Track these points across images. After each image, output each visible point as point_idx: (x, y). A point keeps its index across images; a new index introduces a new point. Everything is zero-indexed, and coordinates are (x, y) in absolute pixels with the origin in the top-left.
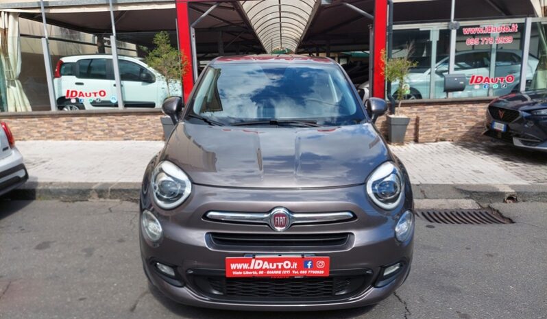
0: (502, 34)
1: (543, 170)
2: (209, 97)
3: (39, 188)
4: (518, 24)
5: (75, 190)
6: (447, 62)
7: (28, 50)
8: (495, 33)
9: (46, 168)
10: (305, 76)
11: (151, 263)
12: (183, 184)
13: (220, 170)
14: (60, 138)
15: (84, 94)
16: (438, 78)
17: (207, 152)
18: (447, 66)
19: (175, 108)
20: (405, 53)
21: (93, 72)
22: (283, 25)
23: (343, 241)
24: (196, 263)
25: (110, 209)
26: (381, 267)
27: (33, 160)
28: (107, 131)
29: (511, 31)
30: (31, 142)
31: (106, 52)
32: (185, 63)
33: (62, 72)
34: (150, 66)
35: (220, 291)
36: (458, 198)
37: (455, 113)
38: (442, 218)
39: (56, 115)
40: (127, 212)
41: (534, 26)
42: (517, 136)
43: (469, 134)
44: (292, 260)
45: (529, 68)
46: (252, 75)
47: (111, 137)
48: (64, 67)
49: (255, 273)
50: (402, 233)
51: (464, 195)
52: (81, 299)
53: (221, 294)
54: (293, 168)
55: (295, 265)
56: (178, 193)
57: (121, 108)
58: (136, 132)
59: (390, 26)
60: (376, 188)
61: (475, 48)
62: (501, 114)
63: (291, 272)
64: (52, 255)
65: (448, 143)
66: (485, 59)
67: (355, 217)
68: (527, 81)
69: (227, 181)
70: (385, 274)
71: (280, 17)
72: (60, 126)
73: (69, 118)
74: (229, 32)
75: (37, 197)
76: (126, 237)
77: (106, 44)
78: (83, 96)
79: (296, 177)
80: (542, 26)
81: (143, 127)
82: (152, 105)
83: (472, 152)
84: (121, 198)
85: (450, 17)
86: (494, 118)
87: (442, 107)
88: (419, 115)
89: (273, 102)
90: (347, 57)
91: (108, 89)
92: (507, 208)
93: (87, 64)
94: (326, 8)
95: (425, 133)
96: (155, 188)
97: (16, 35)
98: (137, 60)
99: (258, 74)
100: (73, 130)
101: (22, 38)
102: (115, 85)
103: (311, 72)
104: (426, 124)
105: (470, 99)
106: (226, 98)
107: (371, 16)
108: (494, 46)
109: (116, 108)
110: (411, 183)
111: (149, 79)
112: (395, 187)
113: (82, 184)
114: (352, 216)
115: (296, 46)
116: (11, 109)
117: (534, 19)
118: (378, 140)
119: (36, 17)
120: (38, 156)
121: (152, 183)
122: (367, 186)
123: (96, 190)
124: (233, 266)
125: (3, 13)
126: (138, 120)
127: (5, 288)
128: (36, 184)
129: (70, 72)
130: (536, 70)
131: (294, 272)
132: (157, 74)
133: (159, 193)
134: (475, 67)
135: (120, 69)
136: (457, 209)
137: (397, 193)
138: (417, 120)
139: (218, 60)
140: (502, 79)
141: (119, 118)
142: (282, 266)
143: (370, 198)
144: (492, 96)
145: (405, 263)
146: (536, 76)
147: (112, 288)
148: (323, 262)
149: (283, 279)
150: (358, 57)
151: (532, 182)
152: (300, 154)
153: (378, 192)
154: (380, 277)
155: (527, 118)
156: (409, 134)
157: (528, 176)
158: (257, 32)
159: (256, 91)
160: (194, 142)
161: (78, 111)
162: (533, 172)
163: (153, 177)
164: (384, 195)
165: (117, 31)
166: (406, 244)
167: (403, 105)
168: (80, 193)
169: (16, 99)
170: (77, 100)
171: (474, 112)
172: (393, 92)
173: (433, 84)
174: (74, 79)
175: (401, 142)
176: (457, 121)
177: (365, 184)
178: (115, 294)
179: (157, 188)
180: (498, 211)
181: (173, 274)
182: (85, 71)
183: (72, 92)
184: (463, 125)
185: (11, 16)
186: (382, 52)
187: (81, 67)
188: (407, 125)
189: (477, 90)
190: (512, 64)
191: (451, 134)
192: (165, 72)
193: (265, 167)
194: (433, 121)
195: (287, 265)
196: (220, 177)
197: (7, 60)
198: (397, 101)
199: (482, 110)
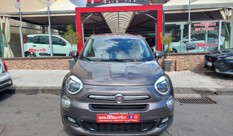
0: (210, 27)
1: (228, 82)
2: (89, 51)
3: (17, 89)
4: (216, 22)
5: (32, 89)
6: (188, 38)
7: (13, 32)
8: (207, 26)
9: (20, 81)
10: (129, 42)
11: (65, 117)
12: (79, 84)
13: (94, 79)
14: (25, 68)
15: (36, 50)
16: (184, 44)
17: (88, 72)
18: (188, 39)
19: (75, 54)
20: (170, 34)
21: (40, 41)
22: (119, 22)
23: (145, 107)
24: (84, 117)
25: (47, 97)
26: (161, 118)
27: (14, 78)
28: (45, 66)
29: (213, 25)
30: (13, 70)
31: (46, 33)
32: (79, 38)
33: (27, 41)
34: (65, 39)
35: (94, 129)
36: (193, 93)
37: (191, 59)
38: (186, 101)
39: (24, 59)
40: (54, 99)
41: (223, 23)
42: (217, 68)
43: (197, 67)
44: (124, 115)
45: (221, 40)
46: (107, 42)
47: (47, 68)
48: (28, 39)
49: (109, 121)
50: (169, 105)
51: (196, 92)
52: (35, 134)
53: (95, 130)
54: (124, 78)
55: (125, 117)
56: (77, 88)
57: (52, 56)
58: (58, 66)
59: (164, 23)
60: (158, 86)
61: (199, 32)
62: (210, 59)
63: (124, 121)
64: (22, 116)
65: (189, 71)
66: (203, 37)
67: (150, 98)
68: (221, 46)
69: (97, 83)
70: (162, 122)
71: (118, 19)
72: (26, 64)
73: (30, 60)
74: (97, 25)
75: (16, 93)
76: (54, 109)
77: (46, 30)
78: (36, 51)
79: (126, 81)
80: (226, 23)
81: (61, 64)
82: (65, 55)
83: (199, 75)
84: (51, 93)
85: (188, 19)
86: (207, 60)
87: (186, 56)
88: (176, 59)
89: (116, 53)
90: (146, 36)
91: (47, 48)
92: (213, 97)
93: (38, 38)
94: (138, 16)
95: (179, 67)
96: (68, 86)
97: (9, 26)
98: (59, 36)
99: (109, 41)
100: (31, 65)
101: (11, 27)
102: (49, 47)
103: (131, 40)
104: (179, 63)
105: (198, 53)
106: (96, 51)
107: (156, 19)
108: (207, 31)
109: (50, 56)
110: (173, 87)
111: (64, 44)
112: (166, 86)
113: (35, 87)
114: (148, 97)
115: (125, 31)
116: (5, 56)
117: (223, 20)
118: (159, 68)
119: (17, 18)
120: (16, 76)
121: (67, 84)
122: (155, 85)
123: (41, 90)
124: (100, 118)
125: (4, 17)
126: (59, 61)
127: (3, 129)
128: (16, 87)
129: (30, 41)
130: (224, 41)
131: (125, 120)
132: (67, 42)
133: (69, 88)
134: (199, 40)
135: (52, 40)
136: (193, 98)
137: (167, 88)
138: (176, 61)
139: (93, 35)
140: (210, 45)
141: (51, 60)
142: (120, 118)
143: (156, 90)
144: (207, 52)
145: (171, 117)
146: (224, 43)
147: (48, 129)
148: (137, 116)
149: (120, 124)
150: (151, 36)
151: (223, 87)
152: (127, 73)
153: (159, 88)
154: (160, 123)
155: (221, 60)
156: (172, 68)
157: (222, 84)
158: (109, 25)
159: (108, 48)
160: (83, 68)
161: (33, 57)
162: (224, 83)
163: (67, 82)
164: (162, 89)
165: (51, 24)
166: (171, 109)
167: (170, 55)
168: (34, 91)
169: (7, 52)
170: (33, 52)
171: (199, 58)
172: (165, 50)
173: (182, 47)
174: (32, 44)
175: (169, 70)
176: (192, 62)
177: (153, 84)
178: (49, 132)
179: (69, 86)
180: (210, 99)
181: (75, 122)
182: (37, 41)
183: (31, 49)
184: (195, 64)
185: (7, 18)
186: (161, 33)
187: (35, 39)
188: (171, 63)
189: (200, 49)
190: (214, 39)
191: (190, 67)
192: (71, 41)
193: (113, 77)
194: (182, 62)
195: (122, 117)
196: (94, 81)
197: (5, 36)
198: (167, 54)
199: (203, 57)
